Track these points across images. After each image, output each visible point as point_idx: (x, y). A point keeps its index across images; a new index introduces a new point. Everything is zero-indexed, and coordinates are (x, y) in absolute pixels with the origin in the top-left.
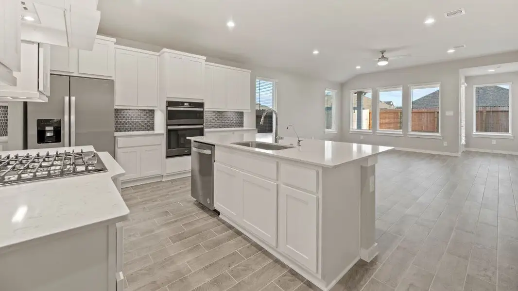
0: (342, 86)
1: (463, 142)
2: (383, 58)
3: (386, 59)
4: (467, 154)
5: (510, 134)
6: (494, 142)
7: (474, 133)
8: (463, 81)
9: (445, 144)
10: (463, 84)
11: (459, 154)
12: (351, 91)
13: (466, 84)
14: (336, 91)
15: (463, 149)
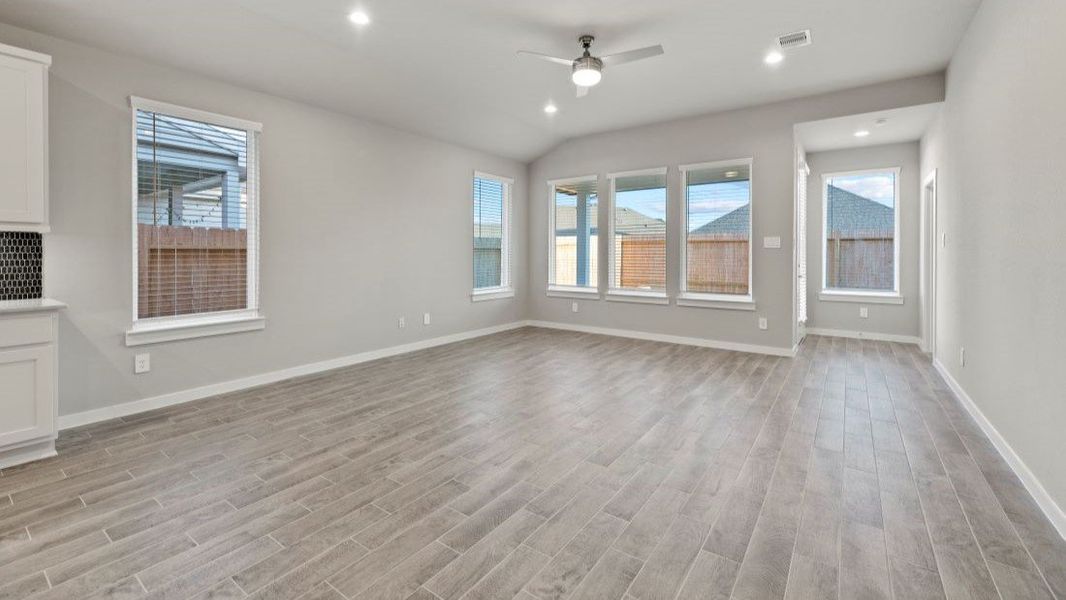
0: (529, 169)
1: (802, 316)
2: (588, 59)
3: (597, 63)
4: (811, 343)
5: (896, 292)
7: (824, 292)
8: (801, 159)
9: (763, 323)
10: (803, 167)
11: (794, 351)
12: (549, 183)
13: (807, 169)
14: (512, 181)
15: (803, 333)
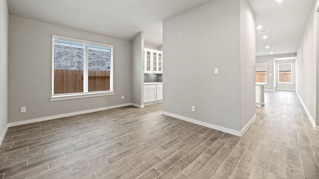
1: (275, 86)
4: (276, 90)
5: (292, 83)
6: (286, 86)
8: (274, 62)
13: (276, 64)
15: (275, 89)
